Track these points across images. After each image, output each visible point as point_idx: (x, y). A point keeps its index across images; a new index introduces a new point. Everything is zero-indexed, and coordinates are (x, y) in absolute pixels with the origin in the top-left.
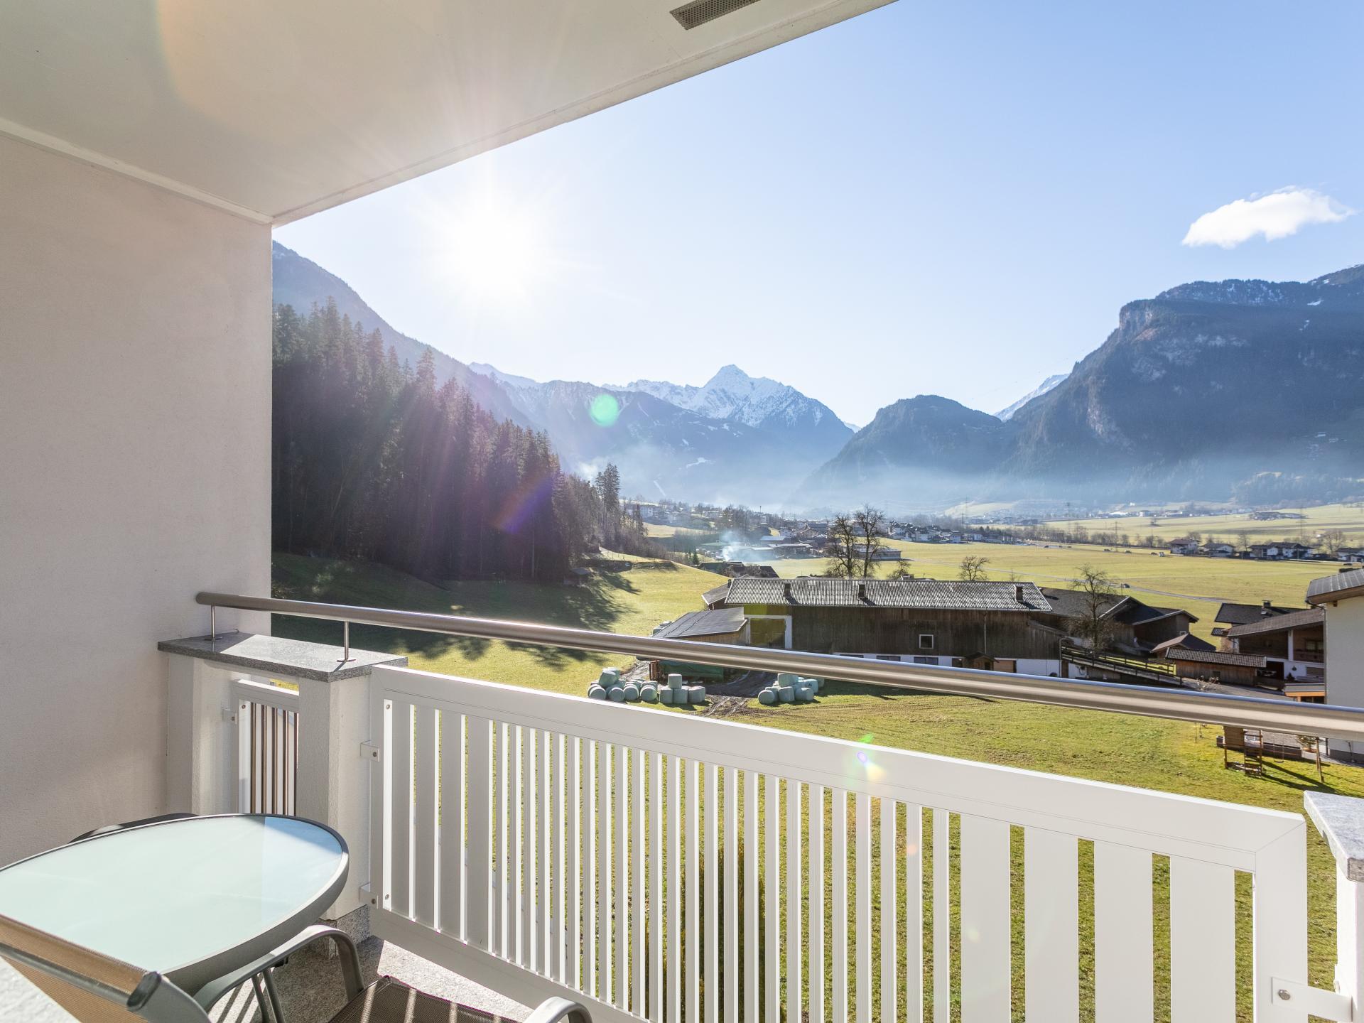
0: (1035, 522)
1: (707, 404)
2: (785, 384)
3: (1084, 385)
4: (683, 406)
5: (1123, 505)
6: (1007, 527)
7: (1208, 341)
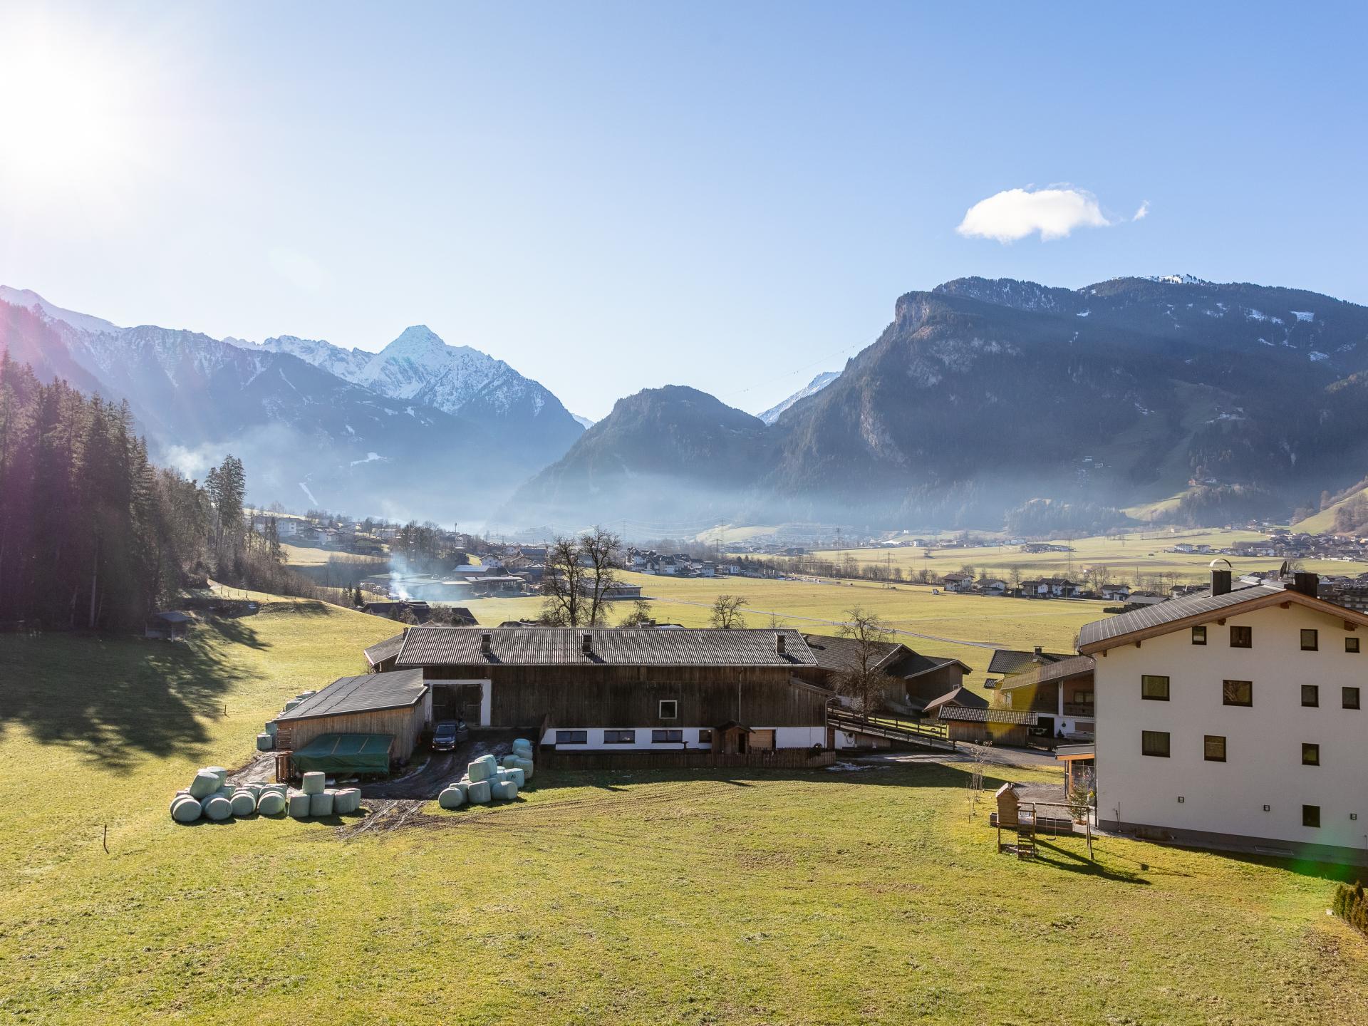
0: (801, 551)
1: (383, 377)
2: (496, 358)
3: (857, 386)
4: (349, 378)
5: (897, 532)
6: (770, 557)
7: (984, 346)
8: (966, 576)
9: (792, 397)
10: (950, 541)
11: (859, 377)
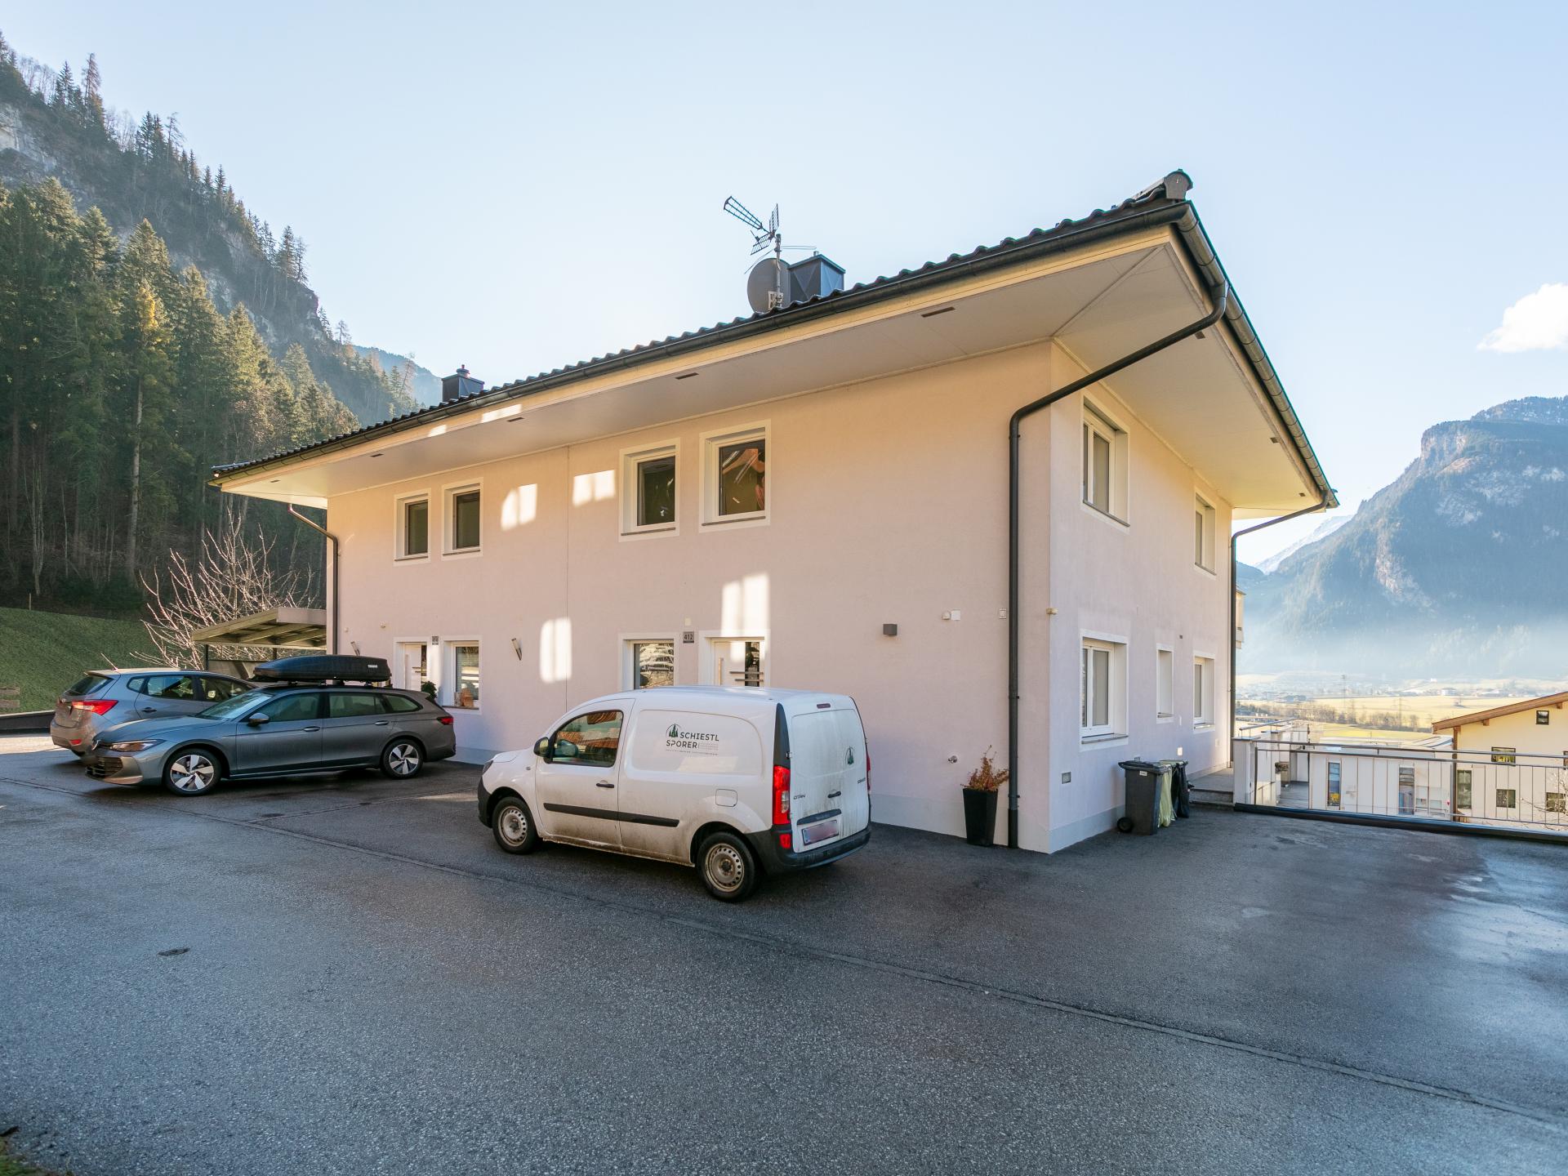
0: (1302, 698)
3: (1372, 530)
5: (1421, 680)
6: (1264, 703)
7: (1541, 474)
9: (1295, 544)
11: (1373, 520)
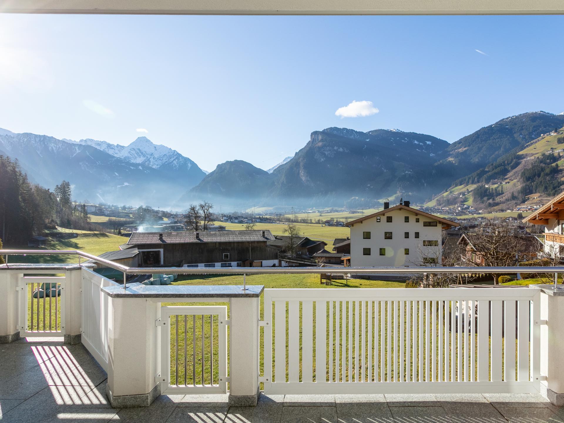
0: (281, 215)
1: (129, 155)
2: (173, 149)
3: (299, 161)
4: (116, 155)
5: (311, 208)
6: (270, 217)
7: (338, 149)
8: (332, 221)
9: (278, 165)
10: (328, 211)
11: (299, 158)
